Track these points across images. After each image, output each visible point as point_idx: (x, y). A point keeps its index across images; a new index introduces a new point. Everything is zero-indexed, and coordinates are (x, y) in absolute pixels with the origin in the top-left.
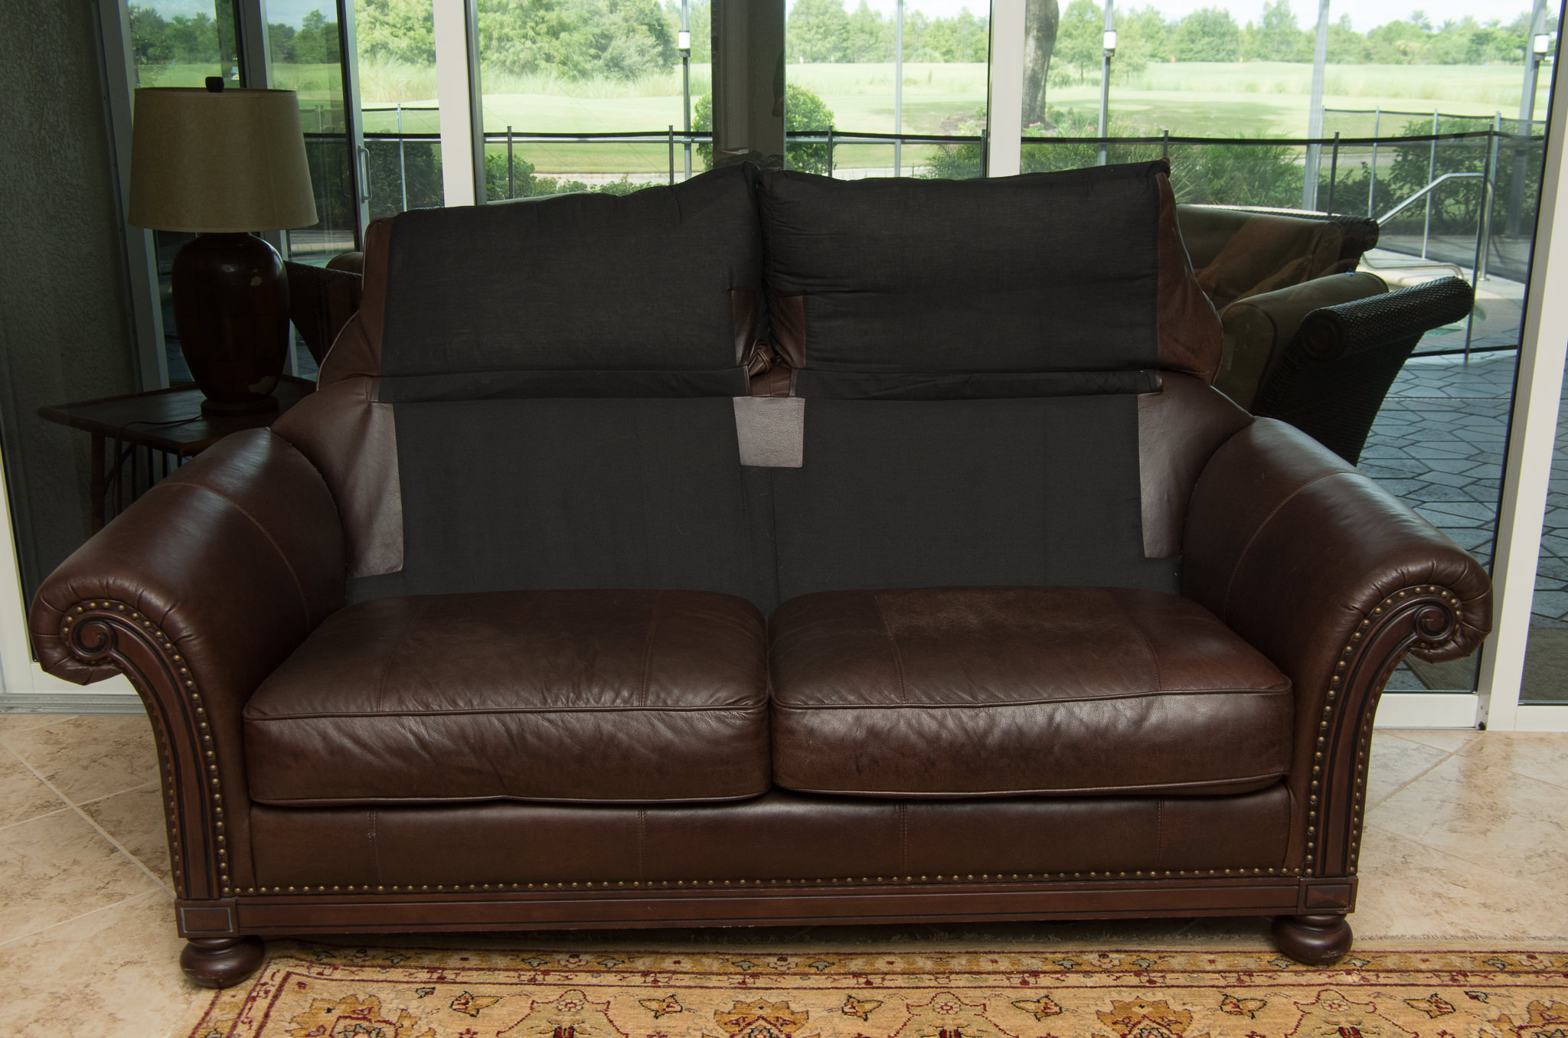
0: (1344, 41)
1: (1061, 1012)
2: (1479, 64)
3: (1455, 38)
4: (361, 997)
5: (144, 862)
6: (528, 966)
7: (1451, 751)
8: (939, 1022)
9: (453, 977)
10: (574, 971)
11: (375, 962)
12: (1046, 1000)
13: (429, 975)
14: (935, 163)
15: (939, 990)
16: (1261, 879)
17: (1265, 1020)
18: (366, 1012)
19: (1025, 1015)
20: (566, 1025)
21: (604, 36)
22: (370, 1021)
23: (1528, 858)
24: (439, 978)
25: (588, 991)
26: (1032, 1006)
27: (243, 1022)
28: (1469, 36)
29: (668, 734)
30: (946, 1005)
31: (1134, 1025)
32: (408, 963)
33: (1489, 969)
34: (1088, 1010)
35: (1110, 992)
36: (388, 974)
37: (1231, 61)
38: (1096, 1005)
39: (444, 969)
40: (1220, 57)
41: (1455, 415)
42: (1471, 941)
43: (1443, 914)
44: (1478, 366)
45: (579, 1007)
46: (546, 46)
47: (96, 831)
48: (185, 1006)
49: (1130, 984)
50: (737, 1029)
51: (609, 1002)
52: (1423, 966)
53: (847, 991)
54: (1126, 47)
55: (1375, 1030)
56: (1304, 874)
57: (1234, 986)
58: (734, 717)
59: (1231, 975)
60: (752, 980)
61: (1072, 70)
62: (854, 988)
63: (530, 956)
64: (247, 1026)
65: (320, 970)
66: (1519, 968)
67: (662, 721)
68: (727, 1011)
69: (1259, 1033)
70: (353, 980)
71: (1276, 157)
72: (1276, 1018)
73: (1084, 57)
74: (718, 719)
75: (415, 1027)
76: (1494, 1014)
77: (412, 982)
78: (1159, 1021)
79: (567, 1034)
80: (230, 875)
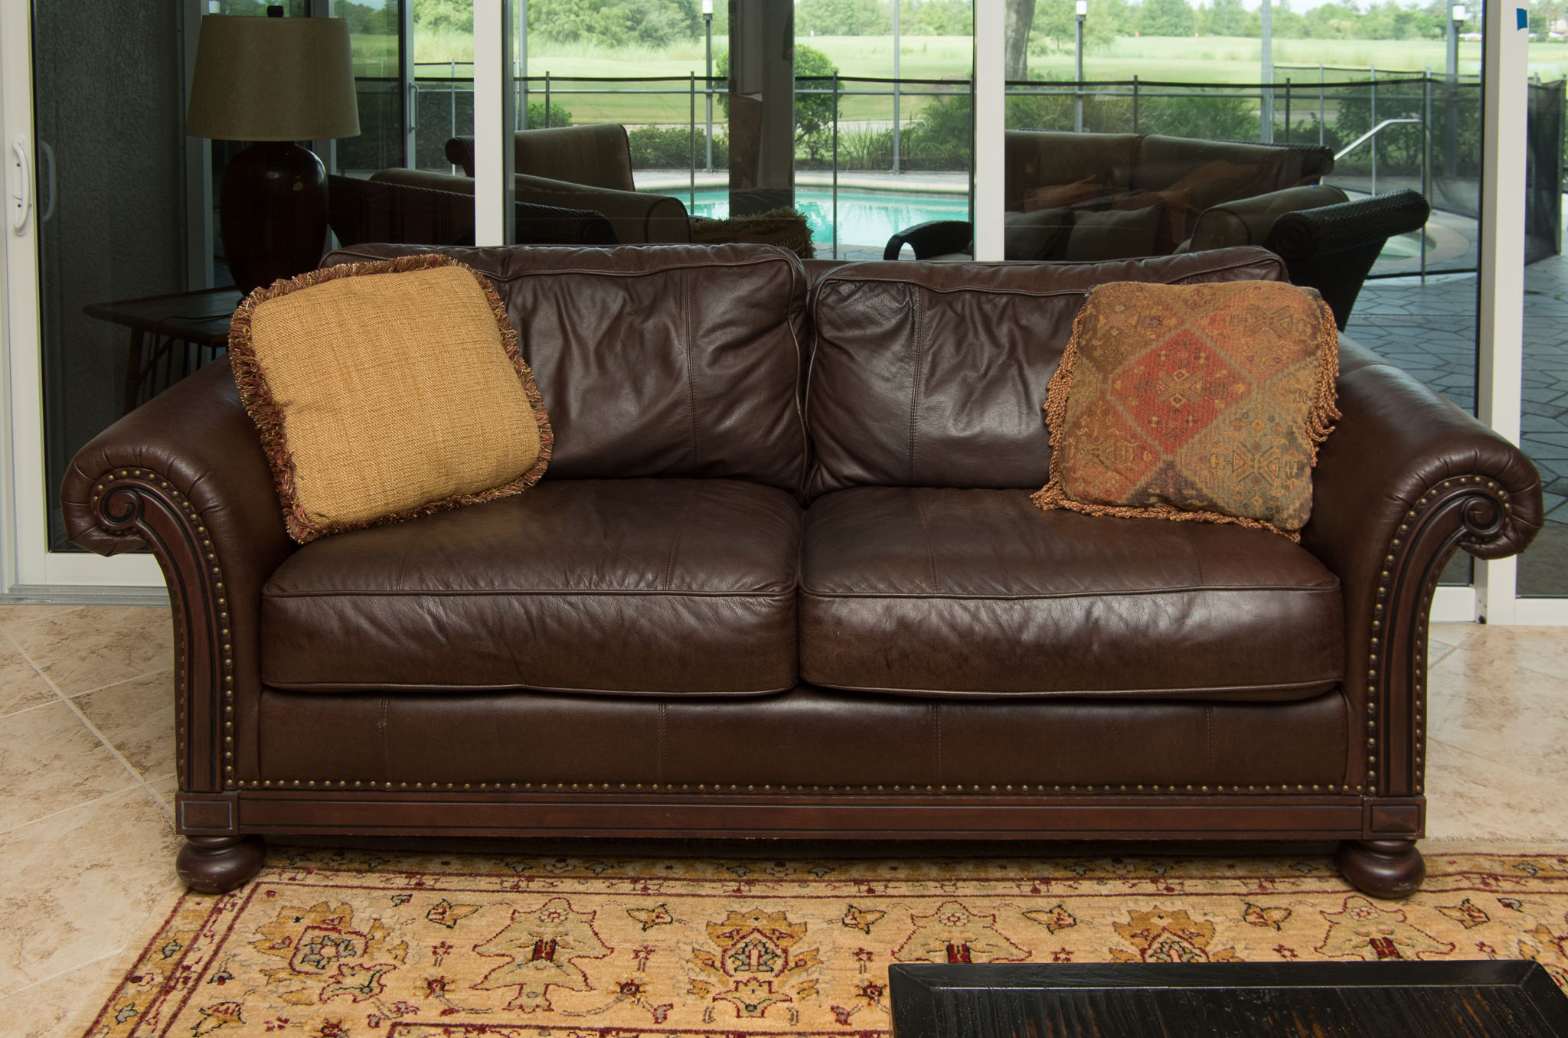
0: (1285, 20)
1: (1075, 924)
2: (1404, 39)
3: (1381, 18)
4: (333, 906)
5: (127, 758)
6: (512, 872)
7: (1455, 644)
8: (945, 936)
9: (432, 883)
10: (559, 877)
11: (351, 866)
12: (1059, 910)
13: (407, 881)
14: (931, 112)
15: (945, 899)
16: (1321, 798)
17: (1291, 932)
18: (336, 922)
19: (1037, 927)
20: (547, 938)
21: (639, 11)
22: (339, 932)
23: (1546, 755)
24: (417, 884)
25: (573, 899)
26: (1044, 917)
27: (205, 935)
28: (1393, 16)
29: (691, 620)
30: (953, 915)
31: (1154, 938)
32: (386, 867)
33: (1520, 874)
34: (1104, 922)
35: (1126, 901)
36: (363, 880)
37: (1188, 36)
38: (1112, 915)
39: (423, 874)
40: (1178, 32)
41: (1418, 331)
42: (1498, 844)
43: (1467, 815)
44: (1433, 287)
45: (562, 918)
46: (587, 19)
47: (83, 725)
48: (146, 915)
49: (1147, 892)
50: (731, 943)
51: (595, 912)
52: (1451, 869)
53: (848, 900)
54: (1096, 23)
55: (1409, 942)
56: (1367, 793)
57: (1257, 894)
58: (760, 604)
59: (1253, 881)
60: (747, 888)
61: (1048, 42)
62: (855, 897)
63: (515, 860)
64: (209, 940)
65: (293, 875)
66: (1552, 874)
67: (686, 607)
68: (720, 922)
69: (1286, 946)
70: (326, 886)
71: (1234, 109)
72: (1303, 929)
73: (1058, 31)
74: (744, 605)
75: (387, 939)
76: (1531, 924)
77: (388, 889)
78: (1180, 933)
79: (548, 948)
80: (235, 766)
